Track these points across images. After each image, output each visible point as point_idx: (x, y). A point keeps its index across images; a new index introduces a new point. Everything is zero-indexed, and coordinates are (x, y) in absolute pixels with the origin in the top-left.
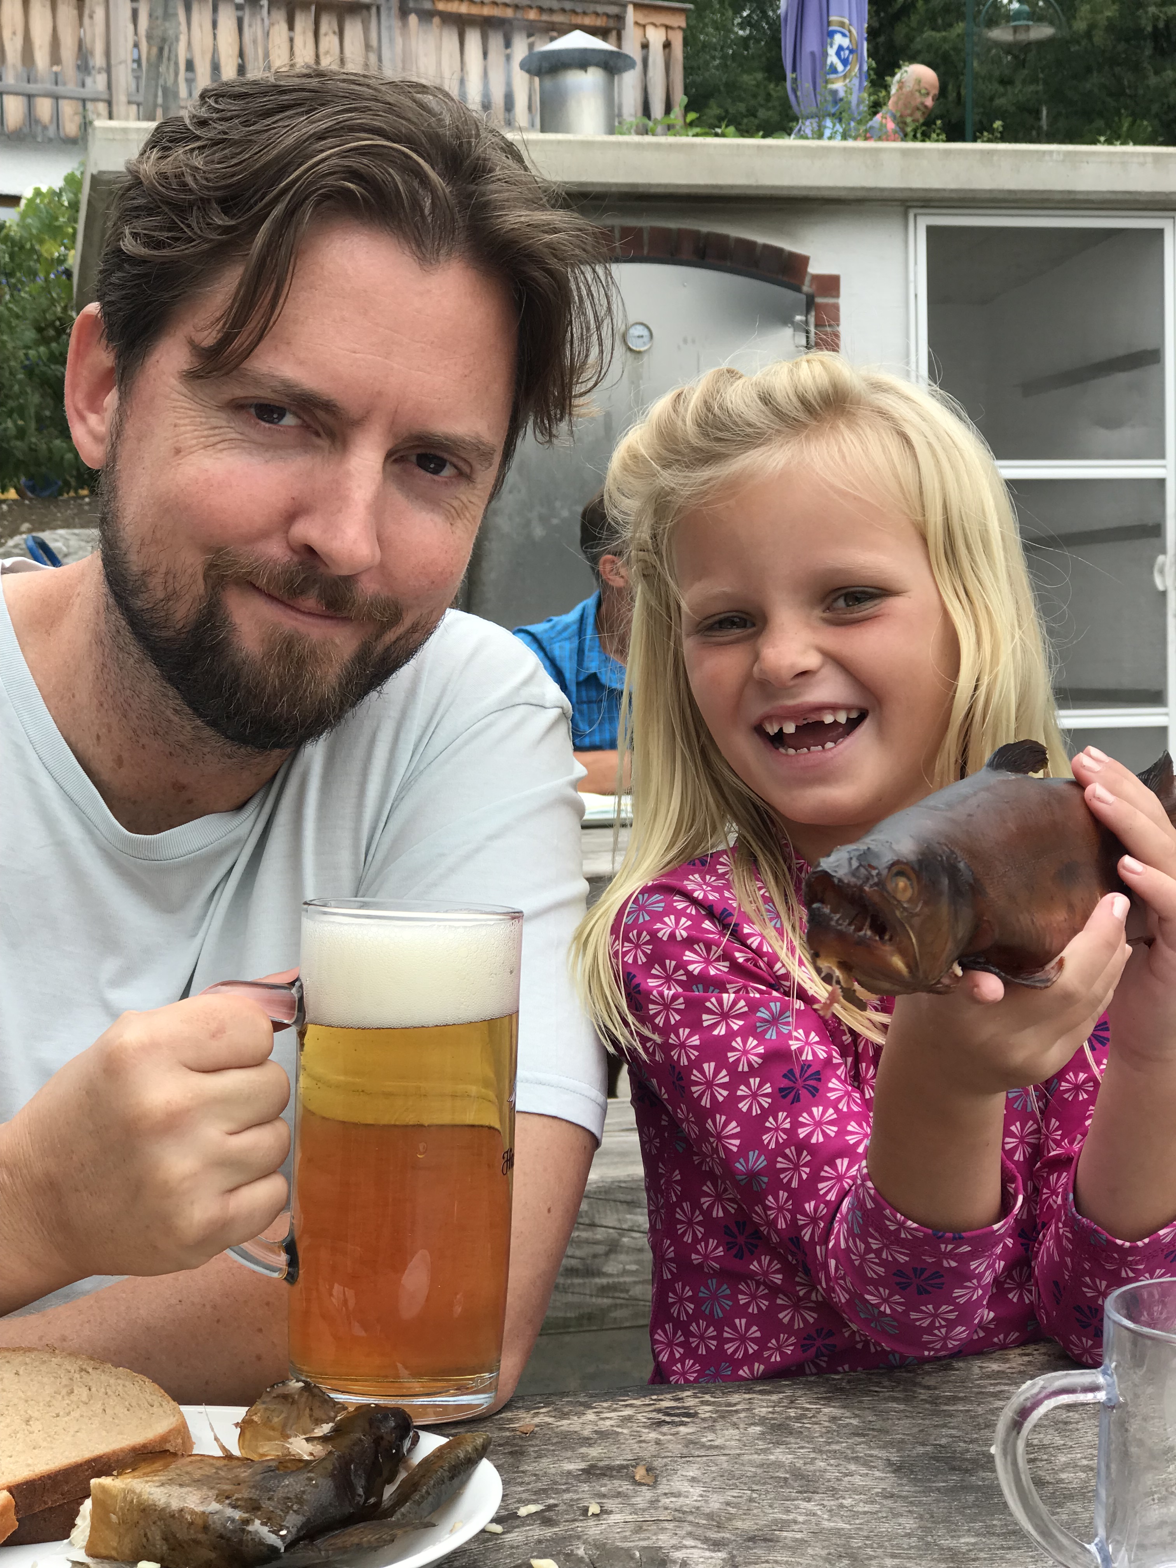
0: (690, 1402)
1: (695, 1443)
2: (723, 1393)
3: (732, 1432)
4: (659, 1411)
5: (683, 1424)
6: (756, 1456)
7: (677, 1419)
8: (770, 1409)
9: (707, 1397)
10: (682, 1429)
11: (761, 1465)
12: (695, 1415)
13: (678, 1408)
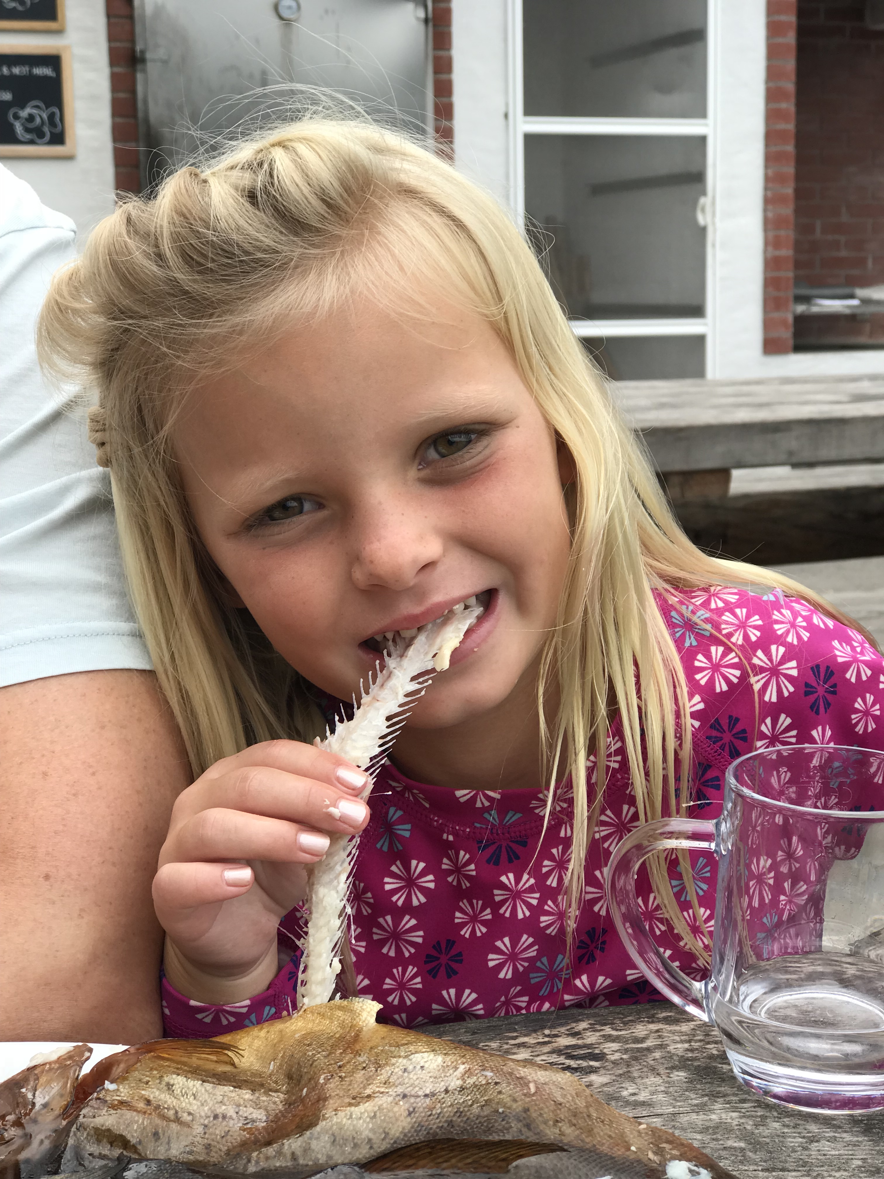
0: (591, 1038)
1: (617, 1099)
2: (625, 1023)
3: (652, 1080)
4: (558, 1052)
5: (593, 1070)
6: (694, 1116)
7: (584, 1064)
8: (686, 1045)
9: (608, 1030)
10: (593, 1077)
11: (705, 1130)
12: (600, 1057)
13: (579, 1047)
